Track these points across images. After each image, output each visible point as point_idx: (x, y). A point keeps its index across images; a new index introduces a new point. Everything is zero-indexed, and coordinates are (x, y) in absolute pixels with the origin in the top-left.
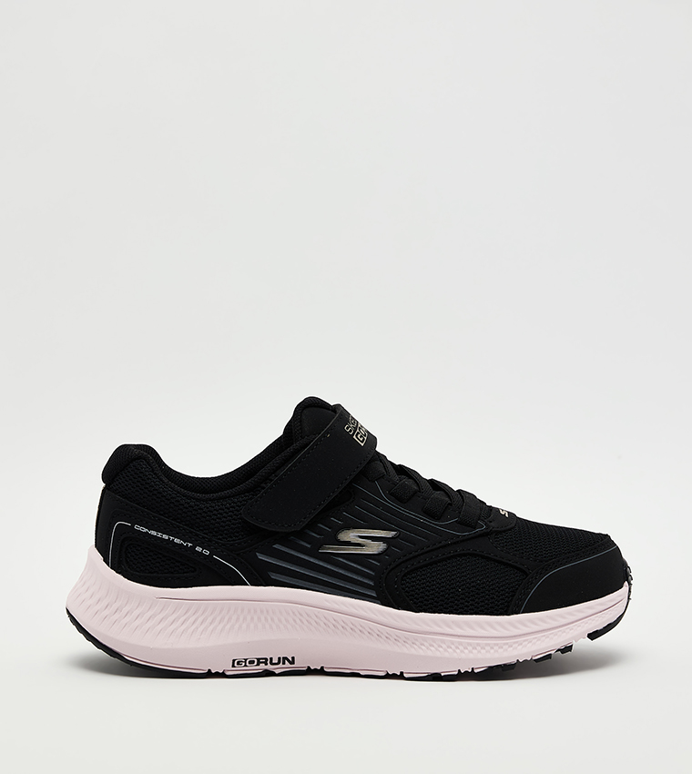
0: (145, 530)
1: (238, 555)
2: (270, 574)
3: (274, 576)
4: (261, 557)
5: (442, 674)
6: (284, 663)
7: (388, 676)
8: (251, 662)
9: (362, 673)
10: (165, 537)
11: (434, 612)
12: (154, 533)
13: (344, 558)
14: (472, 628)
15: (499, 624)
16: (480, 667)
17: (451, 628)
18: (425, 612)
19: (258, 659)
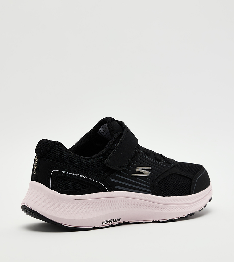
0: (67, 173)
1: (104, 180)
2: (115, 186)
3: (116, 187)
4: (112, 180)
5: (174, 219)
6: (117, 221)
7: (154, 222)
8: (108, 222)
9: (144, 222)
10: (76, 175)
11: (169, 196)
12: (71, 174)
13: (139, 178)
14: (178, 201)
15: (189, 198)
16: (185, 215)
17: (175, 202)
18: (167, 196)
19: (110, 220)
